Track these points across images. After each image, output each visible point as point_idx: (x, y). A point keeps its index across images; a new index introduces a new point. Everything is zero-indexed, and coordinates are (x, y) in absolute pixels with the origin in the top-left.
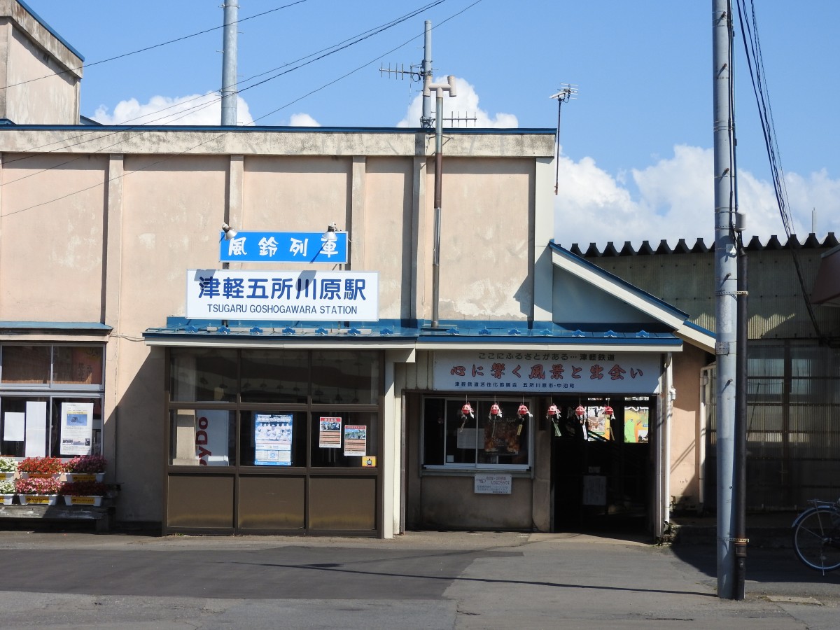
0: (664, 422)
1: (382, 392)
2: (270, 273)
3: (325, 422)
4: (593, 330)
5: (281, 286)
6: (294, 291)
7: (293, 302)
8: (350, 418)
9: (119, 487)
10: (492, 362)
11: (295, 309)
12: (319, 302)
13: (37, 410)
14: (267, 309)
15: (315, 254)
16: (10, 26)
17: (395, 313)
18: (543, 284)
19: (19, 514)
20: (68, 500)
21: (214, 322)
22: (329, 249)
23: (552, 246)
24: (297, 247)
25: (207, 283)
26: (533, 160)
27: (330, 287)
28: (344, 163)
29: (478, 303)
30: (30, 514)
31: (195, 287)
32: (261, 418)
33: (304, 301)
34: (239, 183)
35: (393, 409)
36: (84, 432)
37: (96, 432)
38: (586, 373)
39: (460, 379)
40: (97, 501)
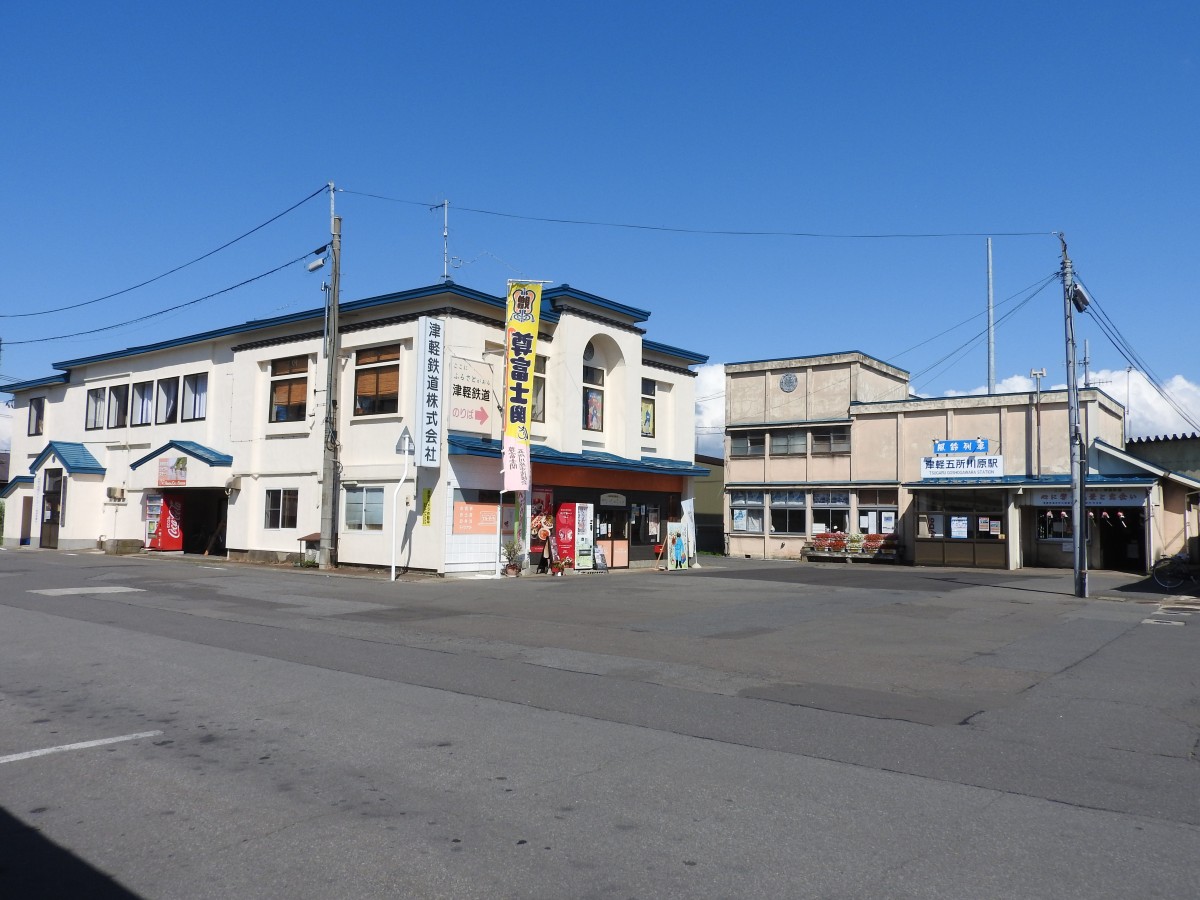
0: (1149, 519)
1: (1007, 507)
2: (955, 458)
3: (981, 520)
4: (1113, 477)
5: (960, 463)
6: (966, 465)
7: (966, 469)
8: (992, 518)
9: (904, 547)
10: (1060, 493)
11: (967, 472)
12: (976, 469)
13: (873, 516)
14: (954, 473)
15: (975, 449)
16: (859, 365)
17: (1023, 472)
18: (1093, 457)
19: (864, 556)
20: (883, 551)
21: (932, 479)
22: (981, 446)
23: (1097, 440)
24: (967, 446)
25: (929, 463)
26: (1086, 402)
27: (982, 462)
28: (997, 409)
29: (1062, 467)
30: (868, 556)
31: (924, 464)
32: (953, 518)
33: (970, 468)
34: (952, 420)
35: (1014, 515)
36: (892, 524)
37: (896, 524)
38: (1107, 497)
39: (1045, 500)
40: (894, 552)
